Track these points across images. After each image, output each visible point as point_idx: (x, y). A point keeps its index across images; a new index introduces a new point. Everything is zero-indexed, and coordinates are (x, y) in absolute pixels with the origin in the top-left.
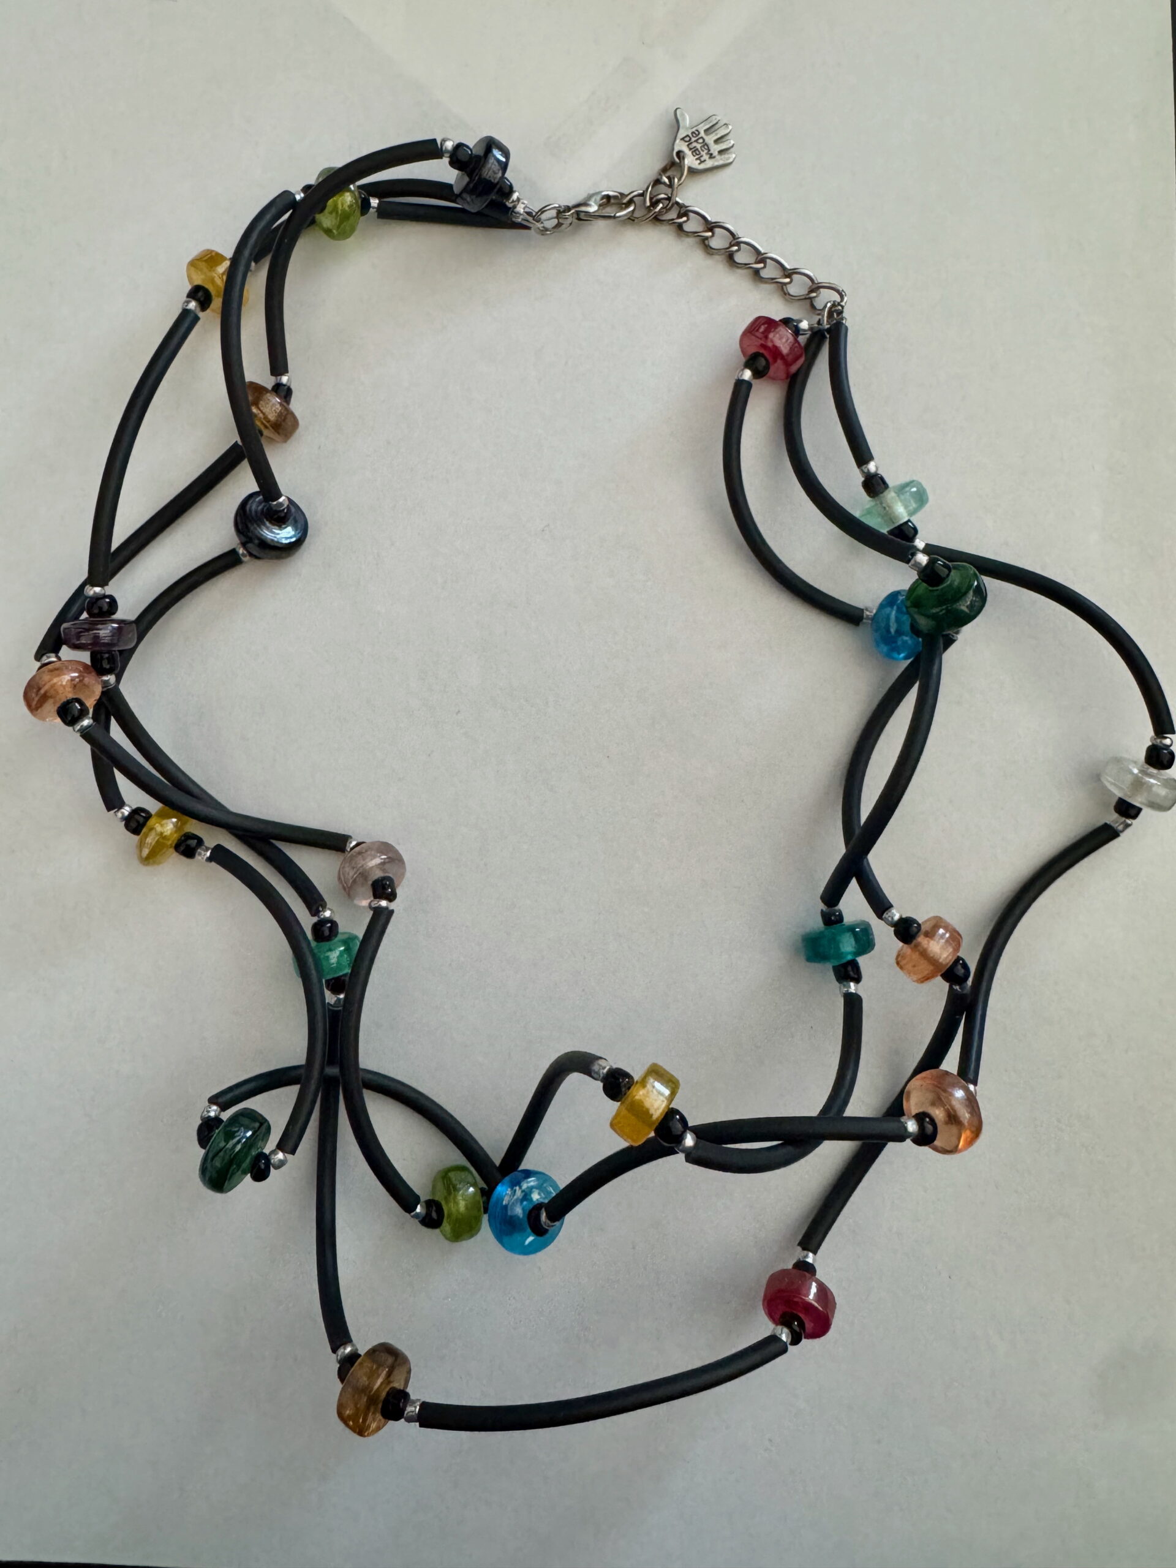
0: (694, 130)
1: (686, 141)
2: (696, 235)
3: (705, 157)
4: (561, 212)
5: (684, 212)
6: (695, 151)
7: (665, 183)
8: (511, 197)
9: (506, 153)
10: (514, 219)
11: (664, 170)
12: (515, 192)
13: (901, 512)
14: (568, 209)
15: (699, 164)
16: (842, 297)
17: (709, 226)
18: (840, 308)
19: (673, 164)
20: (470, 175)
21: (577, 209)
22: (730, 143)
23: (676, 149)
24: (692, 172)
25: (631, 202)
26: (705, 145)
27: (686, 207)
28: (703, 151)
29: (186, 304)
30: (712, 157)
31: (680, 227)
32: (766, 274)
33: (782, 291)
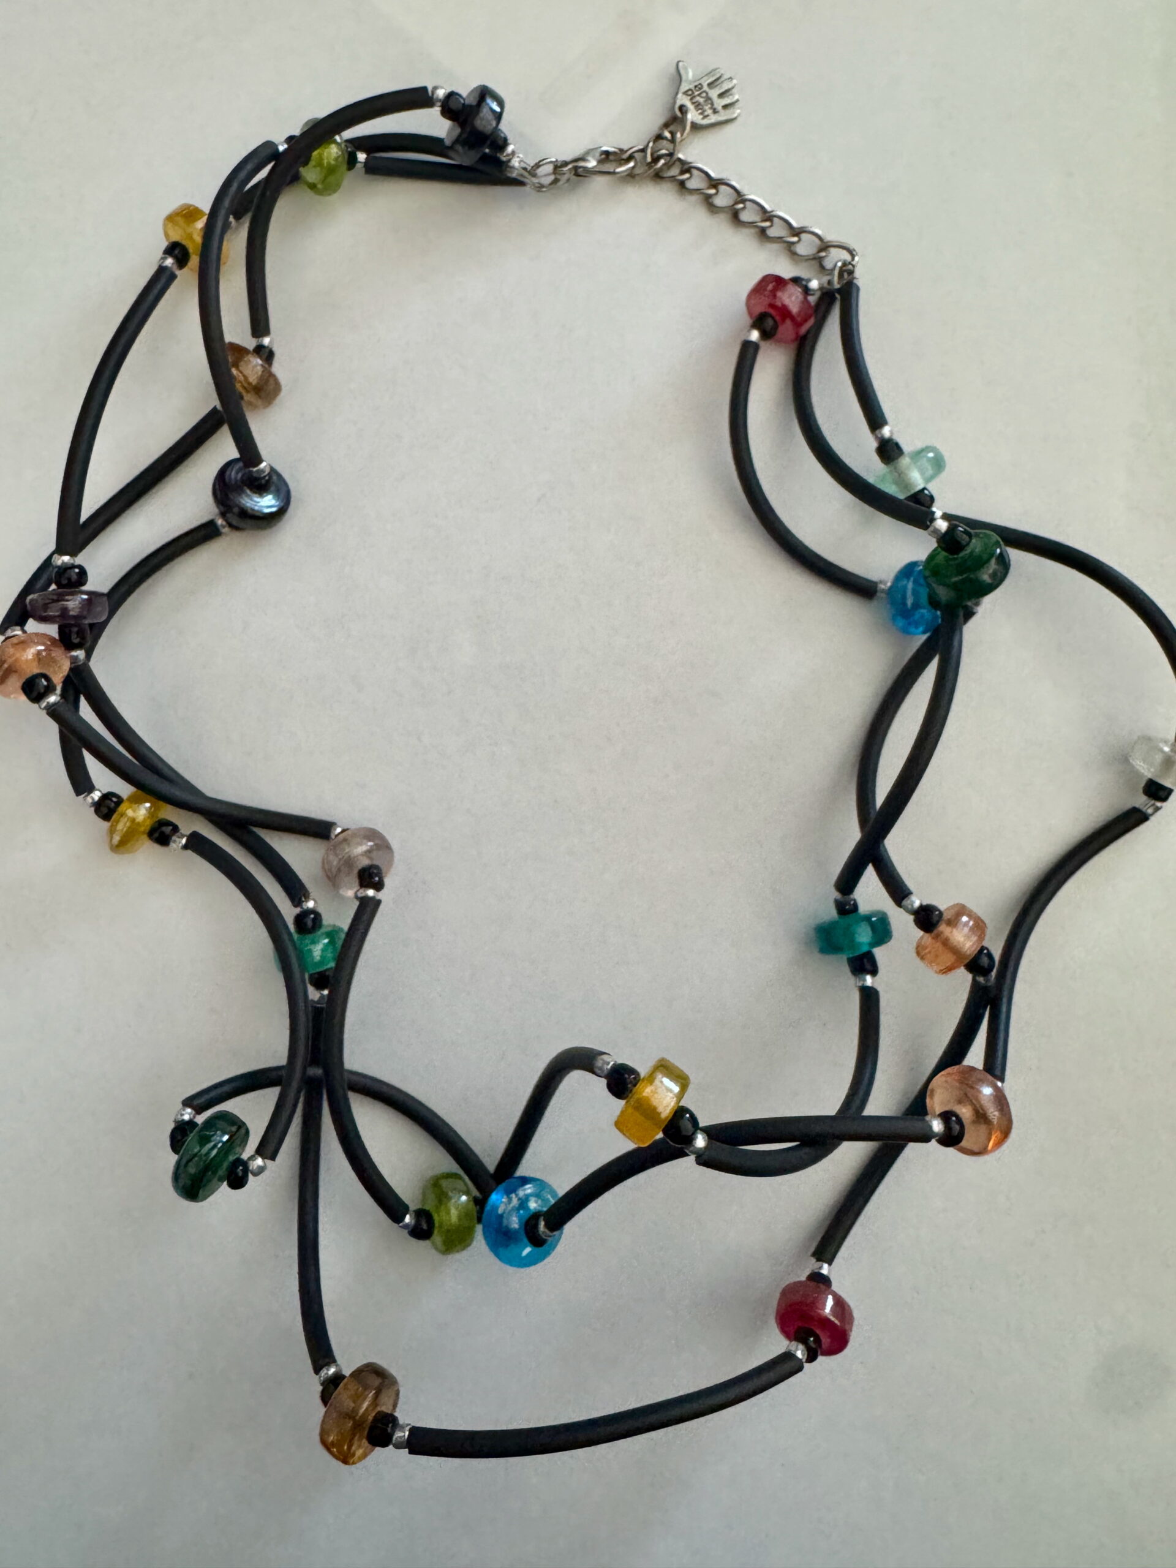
0: (696, 84)
1: (688, 95)
2: (699, 192)
3: (709, 112)
4: (558, 167)
5: (687, 168)
6: (698, 106)
7: (666, 138)
8: (505, 150)
9: (501, 104)
10: (508, 175)
11: (666, 125)
12: (510, 144)
13: (917, 480)
14: (566, 164)
15: (703, 118)
16: (853, 255)
17: (713, 183)
18: (850, 267)
19: (675, 119)
20: (462, 125)
21: (576, 164)
22: (734, 98)
23: (678, 103)
24: (695, 127)
25: (631, 157)
26: (708, 99)
27: (691, 163)
28: (707, 105)
29: (162, 261)
30: (715, 111)
31: (682, 184)
32: (771, 233)
33: (790, 250)
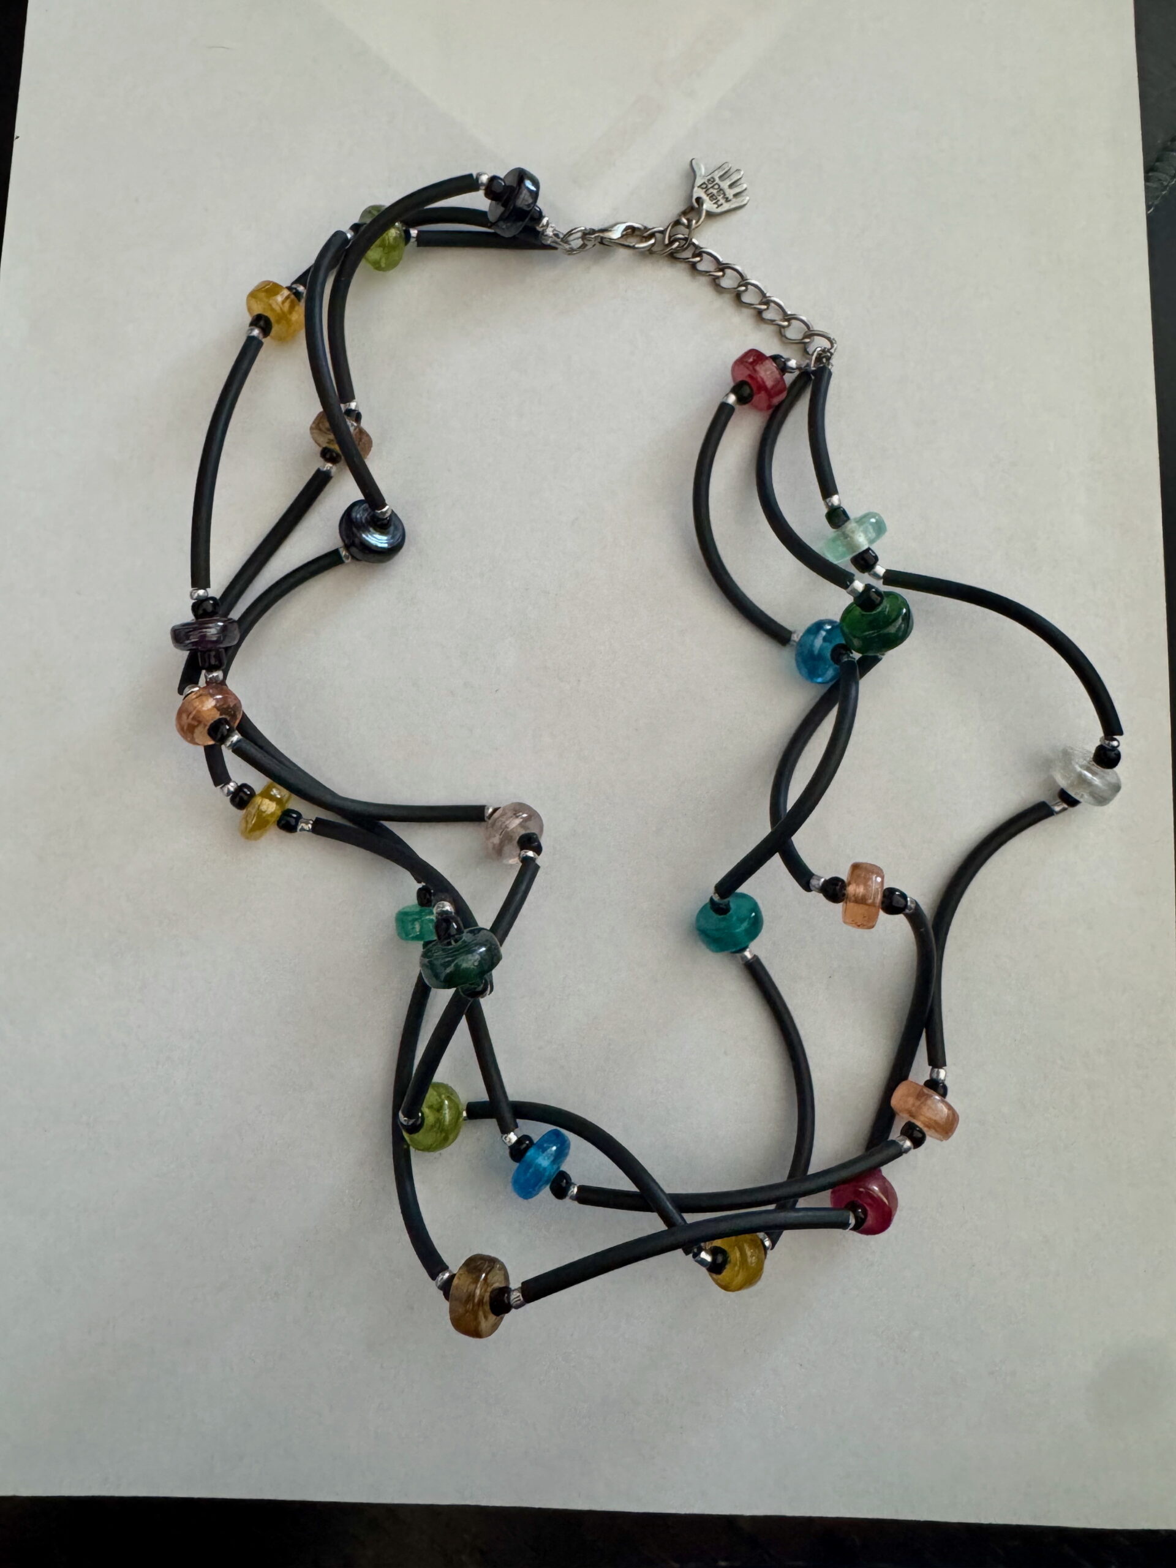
0: (709, 177)
1: (703, 188)
2: (708, 274)
3: (722, 201)
4: (586, 234)
5: (699, 252)
6: (712, 197)
7: (683, 224)
8: (540, 223)
9: (536, 183)
10: (543, 242)
11: (684, 213)
12: (544, 217)
13: (862, 541)
14: (593, 232)
15: (717, 208)
16: (832, 344)
17: (721, 267)
18: (829, 354)
19: (691, 209)
20: (505, 205)
21: (601, 235)
22: (742, 187)
23: (695, 196)
24: (710, 215)
25: (652, 235)
26: (720, 190)
27: (702, 248)
28: (719, 196)
29: (250, 332)
30: (727, 200)
31: (693, 266)
32: (768, 315)
33: (781, 332)
